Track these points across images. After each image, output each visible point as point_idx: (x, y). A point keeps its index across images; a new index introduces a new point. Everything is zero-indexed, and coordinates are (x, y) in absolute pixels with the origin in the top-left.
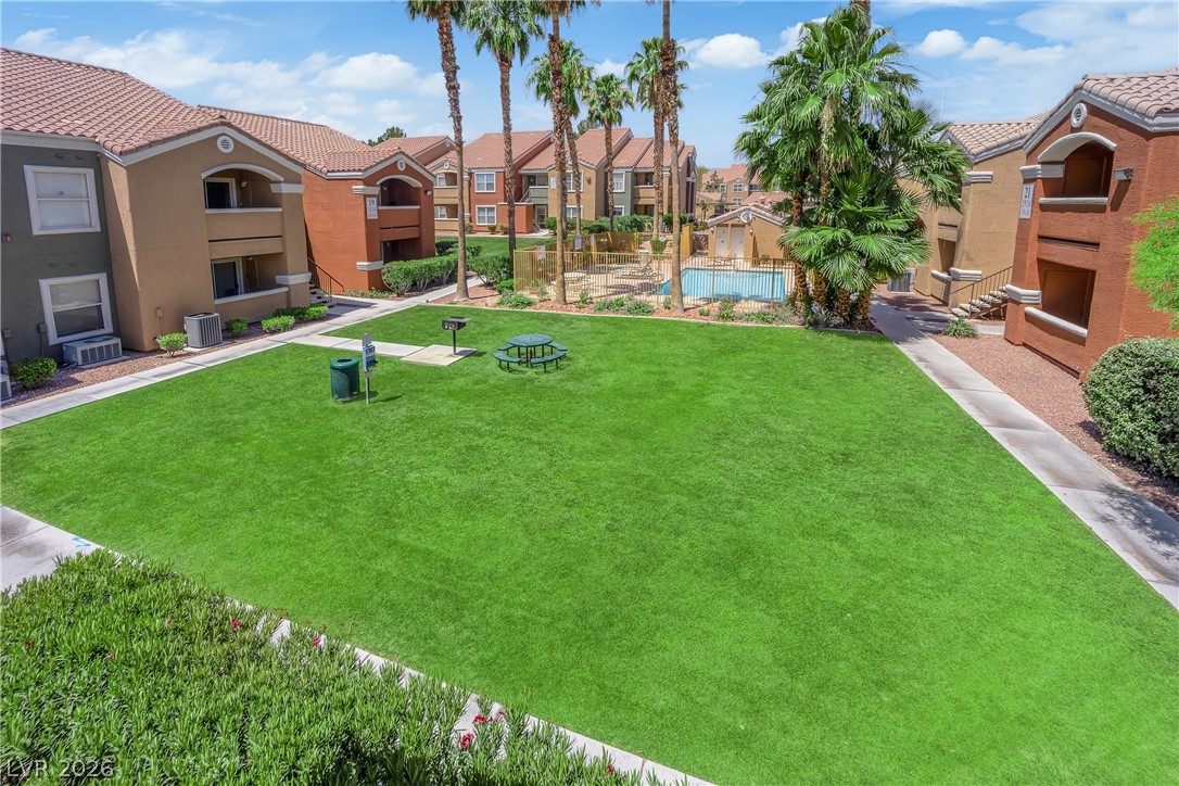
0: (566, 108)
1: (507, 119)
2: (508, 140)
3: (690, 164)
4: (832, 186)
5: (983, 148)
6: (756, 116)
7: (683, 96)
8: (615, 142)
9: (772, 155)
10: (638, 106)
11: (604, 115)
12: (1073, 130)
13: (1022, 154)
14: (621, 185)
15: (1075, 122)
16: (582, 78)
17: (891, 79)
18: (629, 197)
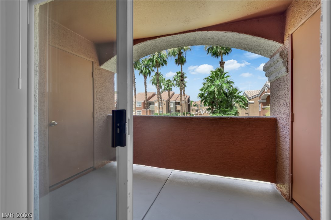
0: (159, 87)
1: (146, 90)
2: (146, 95)
3: (189, 100)
4: (219, 104)
5: (251, 96)
6: (202, 90)
7: (186, 84)
8: (171, 95)
9: (206, 98)
10: (176, 86)
11: (168, 88)
12: (266, 92)
13: (258, 97)
14: (172, 105)
15: (266, 91)
16: (163, 80)
17: (228, 82)
18: (174, 108)
